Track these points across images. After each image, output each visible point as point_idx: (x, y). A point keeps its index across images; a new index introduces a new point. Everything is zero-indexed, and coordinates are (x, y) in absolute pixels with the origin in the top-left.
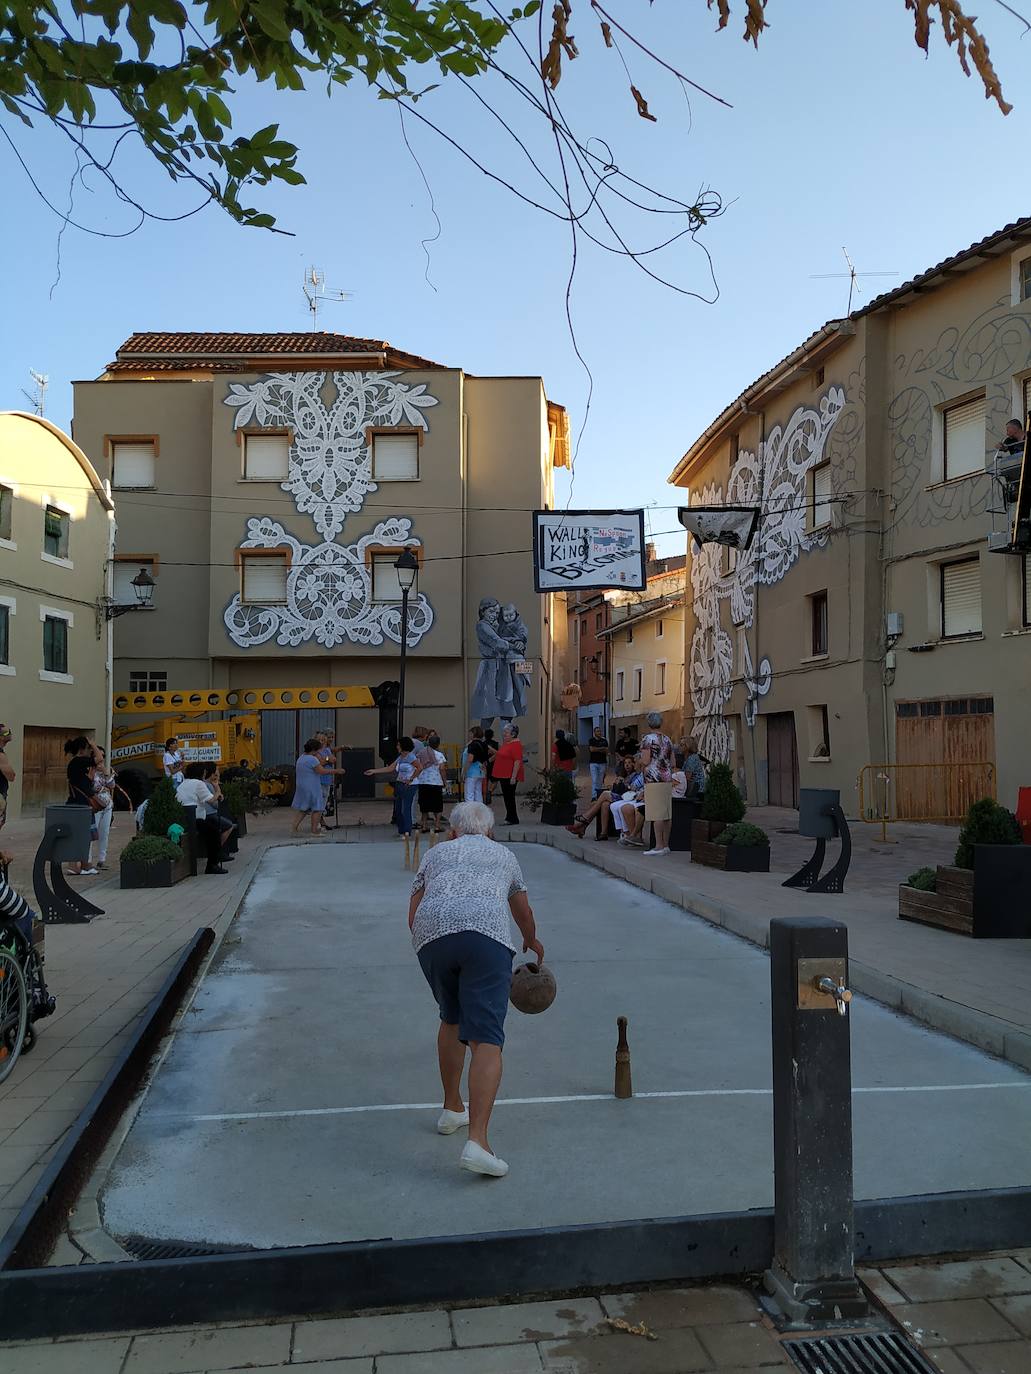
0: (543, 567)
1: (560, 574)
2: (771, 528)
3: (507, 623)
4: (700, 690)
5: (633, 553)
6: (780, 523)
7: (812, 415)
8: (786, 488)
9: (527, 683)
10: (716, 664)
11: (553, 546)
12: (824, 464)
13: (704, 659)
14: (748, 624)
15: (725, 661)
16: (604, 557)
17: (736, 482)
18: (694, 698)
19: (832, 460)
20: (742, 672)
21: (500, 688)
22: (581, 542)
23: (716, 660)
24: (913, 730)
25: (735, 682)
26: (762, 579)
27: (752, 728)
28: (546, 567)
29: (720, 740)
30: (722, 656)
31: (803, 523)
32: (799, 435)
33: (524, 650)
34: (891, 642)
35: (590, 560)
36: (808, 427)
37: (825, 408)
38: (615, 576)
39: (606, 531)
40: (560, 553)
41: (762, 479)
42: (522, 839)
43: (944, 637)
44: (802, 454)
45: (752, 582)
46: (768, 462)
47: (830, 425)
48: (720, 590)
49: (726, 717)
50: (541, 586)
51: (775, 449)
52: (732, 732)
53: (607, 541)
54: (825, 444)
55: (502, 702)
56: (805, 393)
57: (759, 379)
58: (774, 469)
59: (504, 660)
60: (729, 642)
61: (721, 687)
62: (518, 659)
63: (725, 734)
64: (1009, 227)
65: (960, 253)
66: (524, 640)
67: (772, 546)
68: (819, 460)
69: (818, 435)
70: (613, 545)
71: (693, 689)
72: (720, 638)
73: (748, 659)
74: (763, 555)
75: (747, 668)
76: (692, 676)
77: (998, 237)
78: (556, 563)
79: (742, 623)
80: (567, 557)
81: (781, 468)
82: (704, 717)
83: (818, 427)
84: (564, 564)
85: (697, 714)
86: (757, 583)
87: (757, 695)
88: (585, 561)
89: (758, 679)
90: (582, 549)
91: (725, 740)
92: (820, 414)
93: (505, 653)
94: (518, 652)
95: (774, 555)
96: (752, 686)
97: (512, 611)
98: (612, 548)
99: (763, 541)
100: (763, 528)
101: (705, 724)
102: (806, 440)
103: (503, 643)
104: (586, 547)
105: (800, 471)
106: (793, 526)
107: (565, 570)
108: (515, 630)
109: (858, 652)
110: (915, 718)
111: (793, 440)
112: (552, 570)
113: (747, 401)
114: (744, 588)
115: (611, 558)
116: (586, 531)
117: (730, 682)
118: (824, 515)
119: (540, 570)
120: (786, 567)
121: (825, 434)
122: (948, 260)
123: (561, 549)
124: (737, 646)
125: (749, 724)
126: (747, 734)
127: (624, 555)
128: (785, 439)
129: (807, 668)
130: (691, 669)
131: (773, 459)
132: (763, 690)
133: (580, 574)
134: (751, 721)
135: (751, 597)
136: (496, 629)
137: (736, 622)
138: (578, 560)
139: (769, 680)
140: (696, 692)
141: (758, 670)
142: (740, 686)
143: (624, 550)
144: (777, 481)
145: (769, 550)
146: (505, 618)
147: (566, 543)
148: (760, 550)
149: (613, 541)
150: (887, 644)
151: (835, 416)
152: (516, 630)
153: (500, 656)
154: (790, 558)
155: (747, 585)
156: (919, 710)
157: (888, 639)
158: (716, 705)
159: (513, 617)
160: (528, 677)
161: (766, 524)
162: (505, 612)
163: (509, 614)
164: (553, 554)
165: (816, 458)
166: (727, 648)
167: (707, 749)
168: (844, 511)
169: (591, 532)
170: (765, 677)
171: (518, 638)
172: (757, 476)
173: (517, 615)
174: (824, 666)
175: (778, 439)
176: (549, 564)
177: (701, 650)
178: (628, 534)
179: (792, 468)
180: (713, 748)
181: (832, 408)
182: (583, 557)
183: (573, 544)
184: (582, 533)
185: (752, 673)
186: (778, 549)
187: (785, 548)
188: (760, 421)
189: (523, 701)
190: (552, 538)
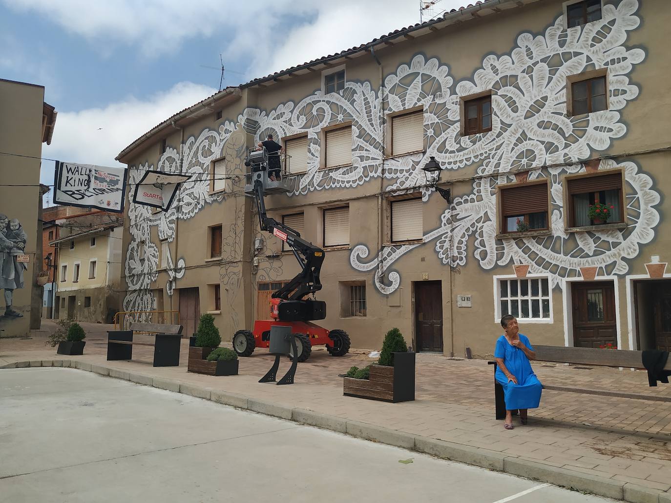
0: (59, 189)
1: (70, 195)
2: (187, 189)
3: (12, 231)
4: (134, 275)
5: (117, 189)
6: (193, 187)
7: (215, 134)
8: (197, 169)
9: (25, 268)
10: (146, 262)
11: (68, 177)
12: (222, 160)
13: (137, 259)
14: (171, 240)
15: (153, 259)
16: (99, 190)
17: (164, 163)
18: (128, 280)
19: (227, 158)
20: (164, 266)
21: (5, 271)
22: (86, 177)
23: (146, 259)
24: (267, 297)
25: (160, 272)
26: (180, 216)
27: (171, 296)
28: (62, 189)
29: (146, 303)
30: (151, 257)
31: (208, 189)
32: (206, 143)
33: (23, 248)
34: (256, 253)
35: (91, 189)
36: (212, 139)
37: (222, 131)
38: (103, 203)
39: (102, 173)
40: (72, 182)
41: (182, 163)
42: (51, 365)
43: (283, 251)
44: (207, 153)
45: (174, 217)
46: (185, 155)
47: (226, 139)
48: (150, 221)
49: (151, 291)
50: (57, 200)
51: (190, 148)
52: (155, 299)
53: (102, 180)
54: (222, 149)
55: (6, 280)
56: (209, 122)
57: (183, 111)
58: (190, 159)
59: (9, 253)
60: (157, 249)
61: (150, 274)
62: (19, 253)
63: (150, 300)
64: (323, 58)
65: (298, 66)
66: (24, 242)
67: (187, 199)
68: (218, 157)
69: (218, 144)
70: (105, 184)
71: (127, 274)
72: (149, 247)
73: (170, 259)
74: (181, 203)
75: (168, 263)
76: (127, 268)
77: (317, 62)
78: (69, 188)
79: (167, 239)
80: (76, 185)
81: (194, 159)
82: (135, 291)
83: (218, 140)
84: (73, 189)
85: (130, 289)
86: (178, 218)
87: (175, 279)
88: (87, 190)
89: (176, 270)
90: (86, 182)
91: (150, 303)
92: (219, 134)
93: (10, 249)
94: (20, 249)
95: (189, 204)
96: (172, 274)
97: (16, 223)
98: (104, 186)
99: (181, 196)
100: (182, 189)
101: (135, 295)
102: (210, 146)
103: (9, 243)
104: (89, 181)
105: (207, 161)
106: (202, 190)
107: (74, 193)
108: (17, 235)
109: (239, 257)
110: (268, 291)
111: (202, 145)
112: (65, 192)
113: (175, 121)
114: (168, 220)
115: (103, 191)
116: (90, 171)
117: (156, 271)
118: (220, 185)
119: (57, 190)
120: (196, 211)
121: (222, 144)
122: (292, 68)
123: (73, 180)
124: (161, 251)
125: (169, 294)
126: (166, 300)
127: (112, 190)
128: (197, 144)
129: (208, 264)
130: (127, 264)
131: (189, 154)
132: (179, 276)
133: (83, 197)
134: (171, 292)
135: (174, 226)
136: (5, 234)
137: (161, 239)
138: (83, 188)
139: (183, 271)
140: (130, 277)
141: (176, 265)
142: (164, 274)
143: (113, 187)
144: (191, 165)
145: (185, 201)
146: (12, 228)
147: (77, 177)
148: (179, 201)
149: (106, 181)
150: (254, 253)
151: (228, 135)
152: (19, 235)
153: (7, 250)
154: (199, 206)
155: (170, 219)
156: (270, 287)
157: (255, 251)
158: (145, 283)
159: (17, 227)
160: (26, 265)
161: (184, 187)
162: (12, 224)
163: (14, 225)
164: (67, 182)
165: (217, 155)
166: (155, 252)
167: (136, 308)
168: (233, 184)
169: (93, 172)
170: (181, 269)
171: (20, 240)
172: (179, 162)
173: (20, 226)
174: (219, 263)
175: (192, 144)
176: (63, 188)
177: (135, 253)
178: (116, 178)
179: (201, 159)
180: (140, 308)
181: (227, 131)
182: (87, 187)
183: (81, 177)
184: (88, 172)
185: (172, 267)
186: (191, 201)
187: (196, 200)
188: (182, 133)
189: (22, 279)
190: (68, 172)
